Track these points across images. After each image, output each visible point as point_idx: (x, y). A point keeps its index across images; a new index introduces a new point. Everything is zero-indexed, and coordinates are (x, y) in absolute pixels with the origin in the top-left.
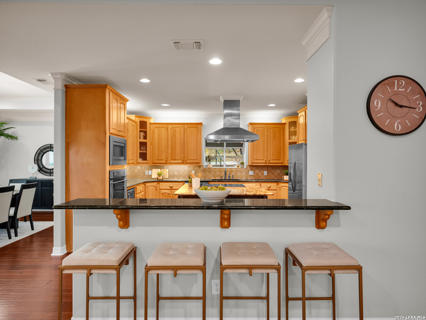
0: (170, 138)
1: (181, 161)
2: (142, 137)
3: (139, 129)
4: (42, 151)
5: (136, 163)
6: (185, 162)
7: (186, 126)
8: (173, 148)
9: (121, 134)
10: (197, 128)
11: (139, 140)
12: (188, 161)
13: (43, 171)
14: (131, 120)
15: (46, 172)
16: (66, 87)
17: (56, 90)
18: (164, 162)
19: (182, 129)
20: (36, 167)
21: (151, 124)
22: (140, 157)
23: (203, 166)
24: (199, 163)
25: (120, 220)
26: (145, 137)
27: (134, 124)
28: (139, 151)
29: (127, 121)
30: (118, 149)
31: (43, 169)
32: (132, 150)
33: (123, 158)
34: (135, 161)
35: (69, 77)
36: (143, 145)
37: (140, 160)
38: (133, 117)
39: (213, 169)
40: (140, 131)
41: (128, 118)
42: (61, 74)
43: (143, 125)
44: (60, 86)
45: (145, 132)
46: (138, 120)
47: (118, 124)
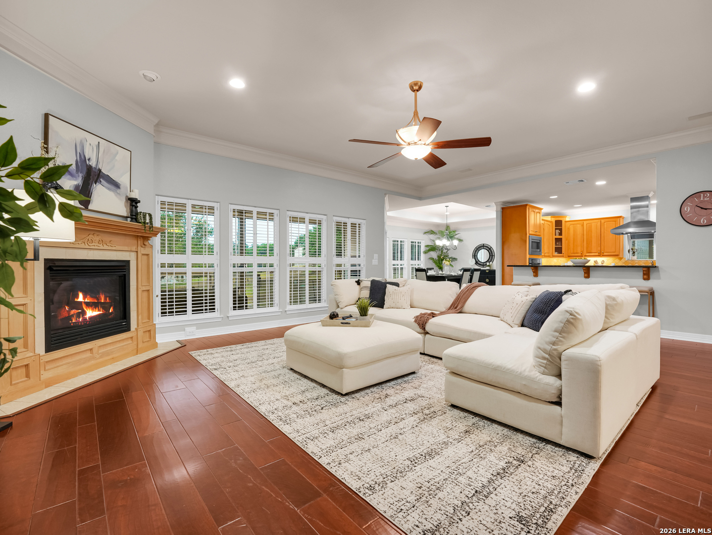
0: (585, 233)
1: (597, 254)
2: (557, 234)
3: (554, 228)
4: (477, 249)
5: (551, 256)
6: (602, 254)
7: (603, 221)
8: (589, 242)
9: (537, 233)
10: (615, 221)
11: (555, 237)
12: (605, 254)
13: (478, 264)
14: (547, 221)
15: (480, 265)
16: (503, 208)
17: (497, 211)
18: (580, 255)
19: (599, 224)
20: (474, 261)
21: (566, 222)
22: (555, 252)
23: (625, 258)
24: (618, 255)
25: (534, 272)
26: (560, 234)
27: (549, 223)
28: (554, 246)
29: (543, 222)
30: (535, 245)
31: (479, 262)
32: (548, 245)
33: (539, 250)
34: (550, 254)
35: (505, 203)
36: (558, 241)
37: (556, 254)
38: (549, 218)
39: (637, 262)
40: (556, 229)
41: (543, 220)
42: (500, 202)
43: (558, 224)
44: (500, 209)
45: (561, 230)
46: (553, 220)
47: (535, 225)
